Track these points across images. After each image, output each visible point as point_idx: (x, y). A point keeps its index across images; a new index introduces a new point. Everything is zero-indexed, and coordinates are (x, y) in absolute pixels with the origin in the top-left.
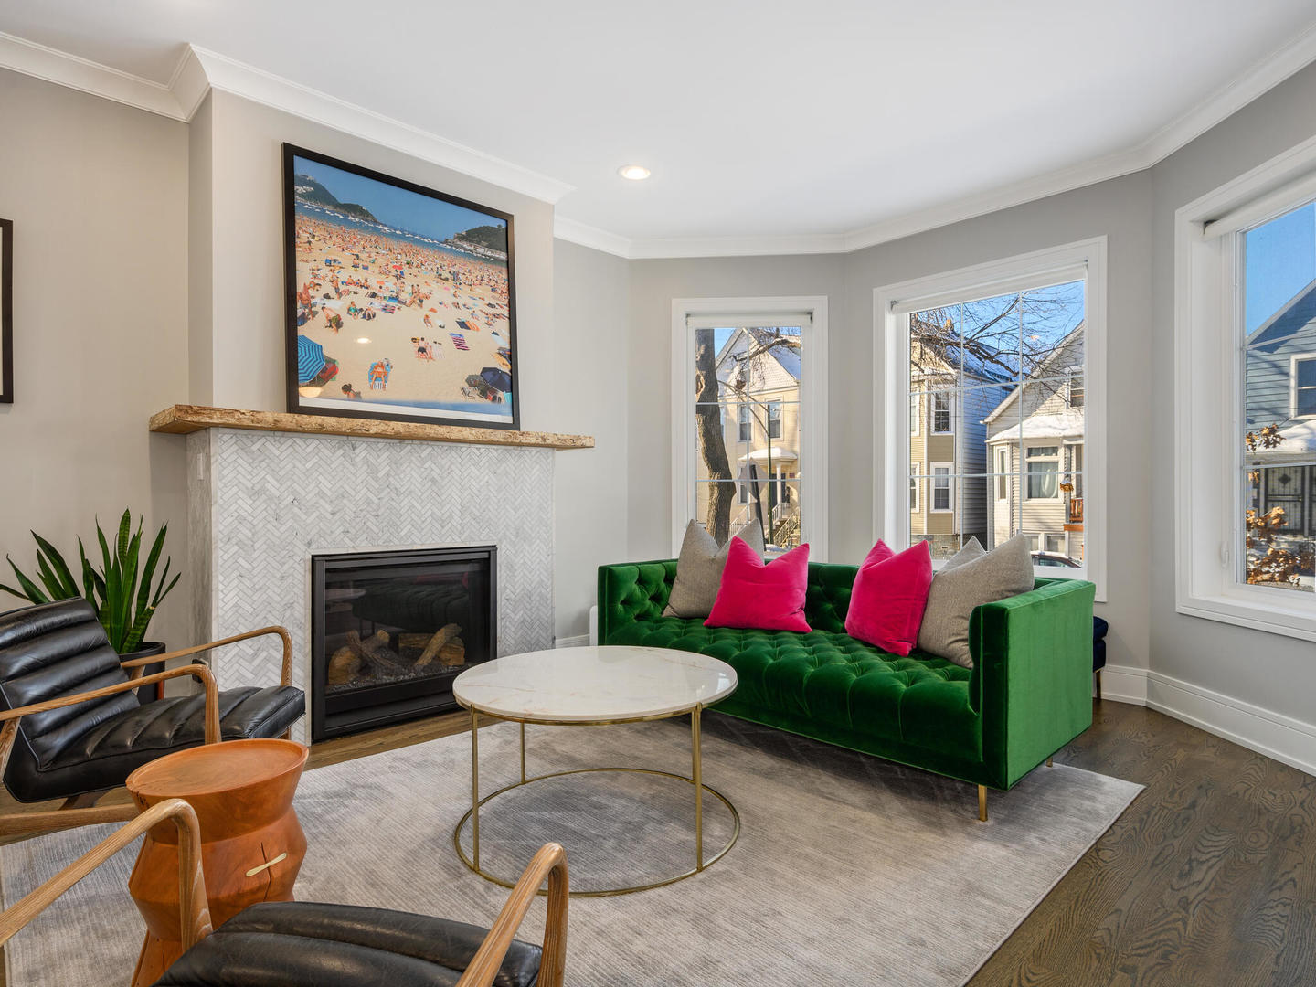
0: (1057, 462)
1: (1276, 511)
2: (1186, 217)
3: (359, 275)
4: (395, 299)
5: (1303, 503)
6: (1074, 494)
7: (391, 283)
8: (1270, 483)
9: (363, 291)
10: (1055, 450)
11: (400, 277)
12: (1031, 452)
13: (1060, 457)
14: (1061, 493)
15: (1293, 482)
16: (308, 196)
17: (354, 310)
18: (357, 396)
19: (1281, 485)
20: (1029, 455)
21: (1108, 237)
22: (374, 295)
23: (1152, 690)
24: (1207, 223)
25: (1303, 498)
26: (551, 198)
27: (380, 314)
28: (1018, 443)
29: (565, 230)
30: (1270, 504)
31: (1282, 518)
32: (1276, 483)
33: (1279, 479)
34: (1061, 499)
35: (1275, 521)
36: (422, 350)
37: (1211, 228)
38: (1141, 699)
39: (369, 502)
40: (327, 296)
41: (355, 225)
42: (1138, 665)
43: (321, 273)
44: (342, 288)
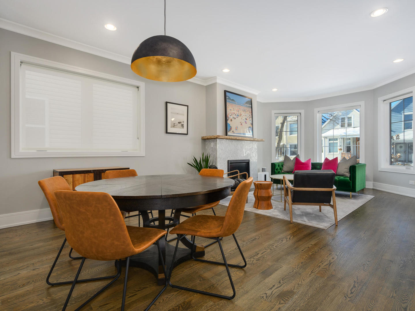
0: (337, 143)
1: (399, 154)
2: (380, 99)
3: (234, 112)
4: (238, 115)
5: (406, 153)
6: (342, 151)
7: (237, 113)
8: (397, 148)
9: (234, 114)
10: (337, 139)
11: (238, 111)
12: (330, 140)
13: (338, 141)
14: (339, 151)
15: (403, 148)
16: (228, 99)
17: (233, 118)
18: (234, 133)
19: (400, 148)
20: (330, 141)
21: (365, 102)
22: (235, 115)
23: (374, 186)
24: (384, 101)
25: (406, 152)
26: (256, 94)
27: (236, 118)
28: (327, 137)
29: (259, 100)
30: (397, 153)
31: (400, 156)
32: (399, 148)
33: (399, 147)
34: (338, 153)
35: (398, 157)
36: (241, 124)
37: (385, 101)
38: (372, 187)
39: (234, 151)
40: (230, 116)
41: (233, 103)
42: (371, 181)
43: (229, 112)
44: (232, 114)
